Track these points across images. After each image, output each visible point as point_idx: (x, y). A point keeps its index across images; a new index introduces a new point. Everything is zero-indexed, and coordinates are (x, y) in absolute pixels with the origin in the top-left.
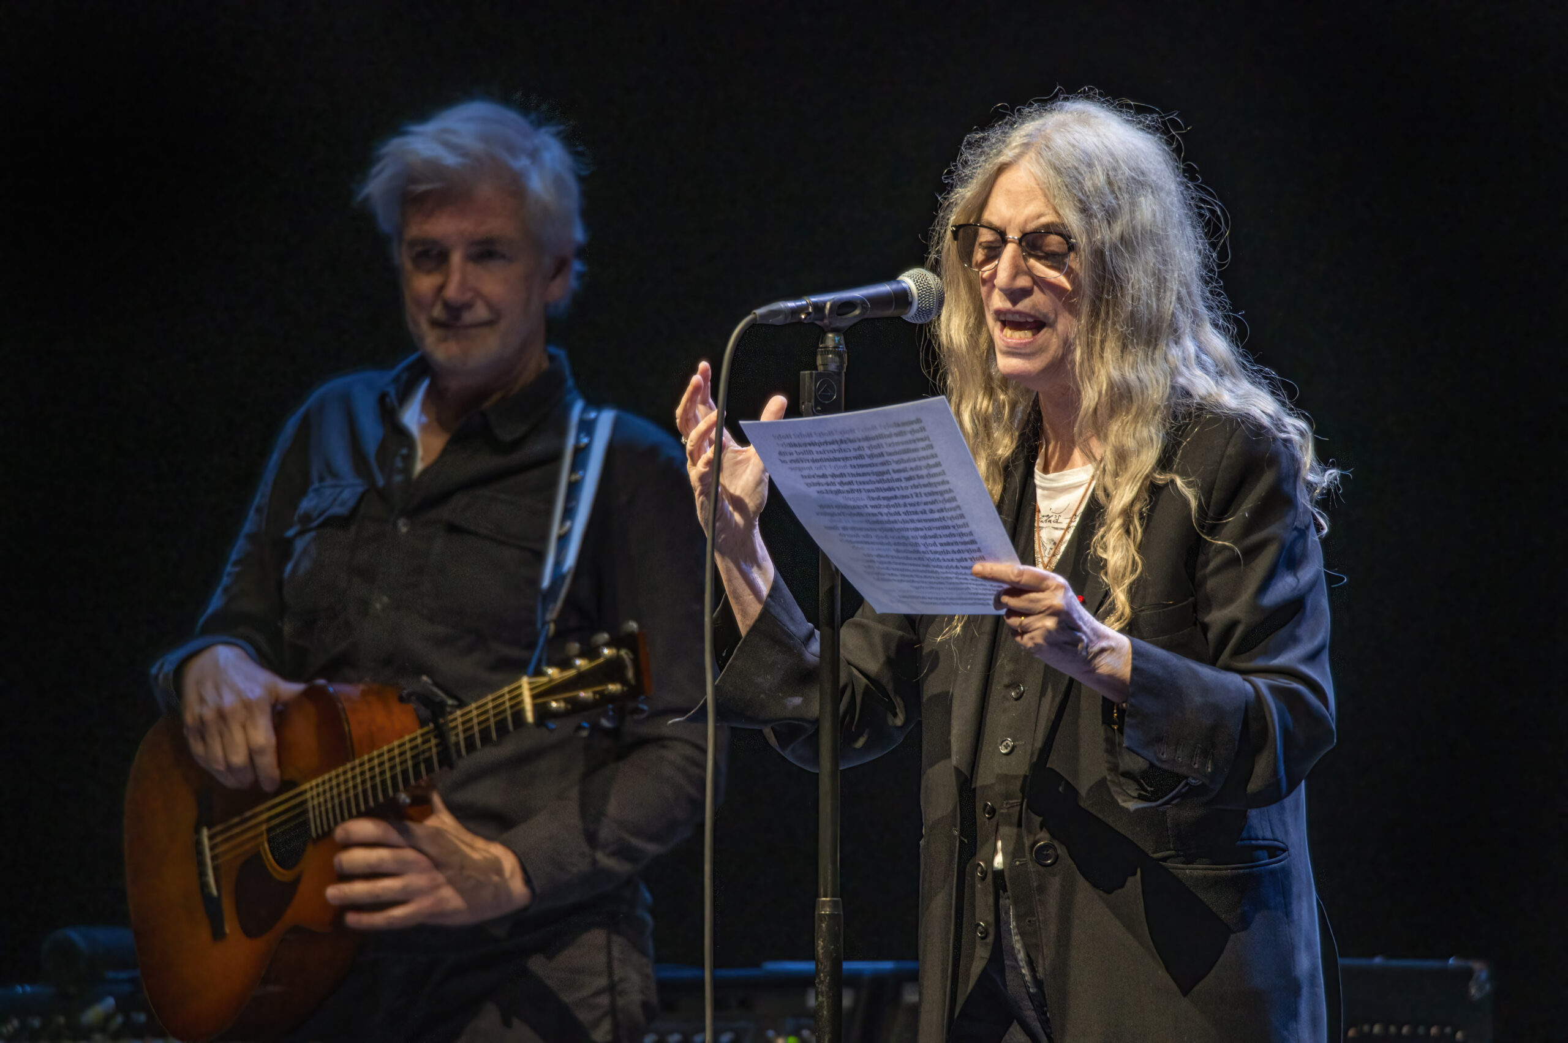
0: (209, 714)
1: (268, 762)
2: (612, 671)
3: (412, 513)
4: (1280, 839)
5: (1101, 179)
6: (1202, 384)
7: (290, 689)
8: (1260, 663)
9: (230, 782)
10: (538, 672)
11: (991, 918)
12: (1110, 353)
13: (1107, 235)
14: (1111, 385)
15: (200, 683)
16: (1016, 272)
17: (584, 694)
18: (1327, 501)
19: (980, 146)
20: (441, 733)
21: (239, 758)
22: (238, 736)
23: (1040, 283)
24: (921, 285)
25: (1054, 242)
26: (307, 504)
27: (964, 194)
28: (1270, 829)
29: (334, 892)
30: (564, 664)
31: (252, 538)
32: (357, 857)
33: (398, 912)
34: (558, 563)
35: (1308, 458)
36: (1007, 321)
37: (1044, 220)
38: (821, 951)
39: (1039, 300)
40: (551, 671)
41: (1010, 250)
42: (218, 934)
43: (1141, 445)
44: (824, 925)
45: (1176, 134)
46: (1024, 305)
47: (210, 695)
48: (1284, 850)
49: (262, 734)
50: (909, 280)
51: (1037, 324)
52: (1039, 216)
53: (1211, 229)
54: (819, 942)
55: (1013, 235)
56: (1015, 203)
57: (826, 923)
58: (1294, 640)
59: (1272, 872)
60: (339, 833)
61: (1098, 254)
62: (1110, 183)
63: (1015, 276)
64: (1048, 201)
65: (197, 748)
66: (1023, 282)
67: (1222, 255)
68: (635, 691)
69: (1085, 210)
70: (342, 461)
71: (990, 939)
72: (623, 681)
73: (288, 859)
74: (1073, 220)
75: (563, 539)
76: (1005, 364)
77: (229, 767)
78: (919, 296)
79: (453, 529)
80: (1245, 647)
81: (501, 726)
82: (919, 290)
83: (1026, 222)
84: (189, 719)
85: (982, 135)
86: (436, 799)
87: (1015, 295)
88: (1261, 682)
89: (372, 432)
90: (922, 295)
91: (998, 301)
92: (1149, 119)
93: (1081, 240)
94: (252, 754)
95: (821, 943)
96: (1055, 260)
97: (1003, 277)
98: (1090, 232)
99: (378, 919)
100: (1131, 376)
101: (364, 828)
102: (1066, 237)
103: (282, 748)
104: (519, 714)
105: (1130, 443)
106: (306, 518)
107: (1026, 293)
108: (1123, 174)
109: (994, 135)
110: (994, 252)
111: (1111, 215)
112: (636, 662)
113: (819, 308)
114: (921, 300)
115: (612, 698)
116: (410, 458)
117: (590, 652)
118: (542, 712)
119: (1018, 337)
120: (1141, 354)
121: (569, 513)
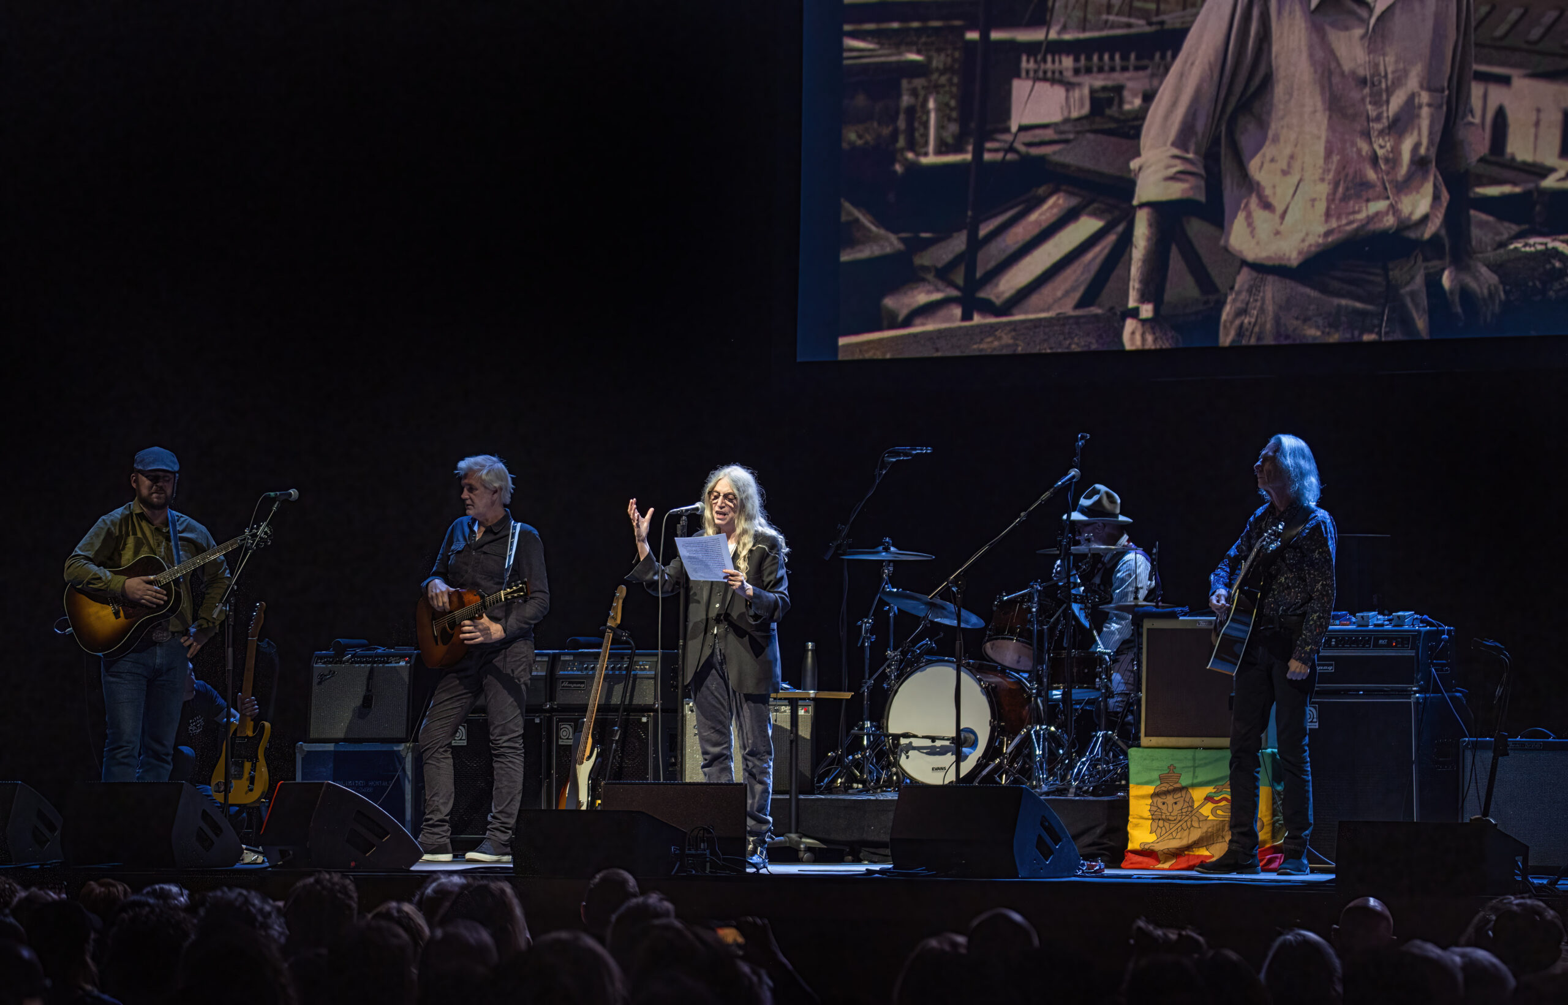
0: (434, 595)
1: (447, 605)
2: (521, 590)
3: (475, 550)
5: (740, 483)
6: (760, 529)
7: (452, 589)
8: (776, 590)
9: (439, 610)
10: (505, 590)
12: (743, 522)
13: (744, 496)
14: (743, 529)
15: (432, 587)
16: (722, 503)
17: (516, 595)
18: (787, 555)
20: (484, 602)
21: (441, 604)
22: (440, 599)
23: (727, 505)
25: (731, 497)
26: (453, 548)
27: (710, 485)
29: (462, 636)
30: (511, 588)
31: (442, 554)
32: (466, 628)
33: (477, 640)
34: (509, 562)
35: (784, 544)
36: (717, 512)
37: (729, 491)
39: (726, 509)
40: (508, 590)
41: (721, 498)
42: (437, 644)
46: (723, 510)
47: (434, 591)
49: (446, 599)
50: (698, 505)
51: (725, 514)
53: (762, 495)
55: (722, 494)
56: (722, 487)
58: (781, 585)
60: (462, 623)
61: (742, 500)
62: (742, 484)
64: (729, 487)
65: (431, 603)
66: (724, 505)
67: (764, 501)
68: (526, 594)
69: (738, 490)
70: (461, 538)
71: (712, 648)
72: (524, 592)
73: (452, 628)
74: (736, 492)
75: (510, 556)
76: (717, 521)
77: (438, 606)
79: (485, 553)
80: (773, 586)
81: (497, 602)
83: (725, 491)
84: (429, 596)
86: (484, 615)
87: (721, 508)
88: (777, 595)
89: (467, 530)
91: (717, 509)
92: (750, 471)
93: (737, 497)
94: (444, 603)
96: (731, 500)
97: (719, 504)
98: (739, 495)
99: (472, 642)
100: (747, 526)
101: (467, 622)
102: (734, 495)
103: (450, 602)
104: (501, 599)
105: (746, 540)
106: (453, 551)
107: (724, 507)
108: (745, 482)
109: (717, 472)
110: (716, 497)
111: (744, 492)
112: (526, 588)
113: (682, 510)
115: (521, 596)
116: (475, 537)
117: (517, 585)
118: (505, 598)
119: (721, 517)
120: (748, 521)
121: (511, 550)
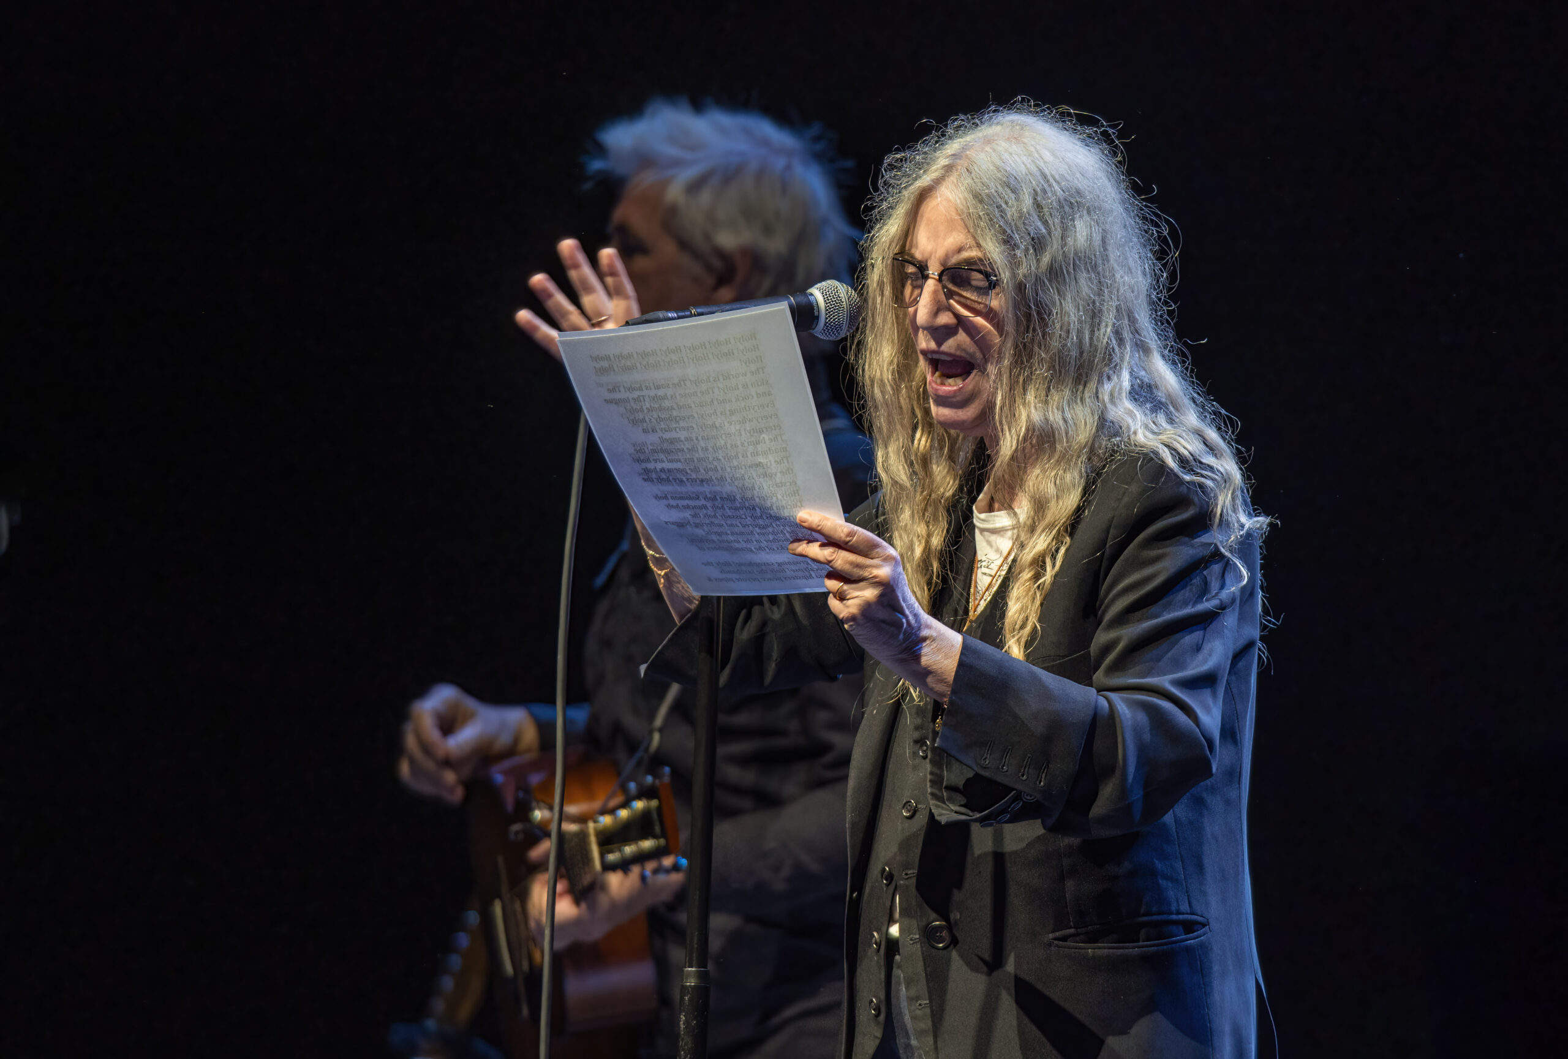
4: (1200, 913)
5: (1027, 202)
11: (882, 996)
12: (1034, 395)
13: (1032, 267)
16: (938, 310)
19: (899, 169)
23: (962, 325)
24: (829, 298)
28: (1187, 902)
37: (966, 254)
38: (682, 1026)
41: (930, 285)
43: (1061, 491)
44: (686, 998)
45: (1119, 142)
48: (1204, 925)
50: (818, 293)
52: (960, 250)
54: (682, 1016)
55: (934, 269)
56: (935, 235)
57: (689, 996)
59: (1189, 950)
62: (1038, 206)
63: (936, 313)
64: (969, 231)
66: (945, 319)
71: (882, 1017)
78: (827, 310)
82: (827, 304)
83: (947, 257)
85: (903, 155)
87: (938, 334)
90: (830, 309)
93: (1005, 276)
95: (683, 1018)
97: (924, 315)
98: (1014, 263)
100: (1055, 417)
102: (988, 273)
105: (1051, 490)
107: (947, 331)
108: (1054, 193)
114: (829, 315)
120: (1067, 393)
